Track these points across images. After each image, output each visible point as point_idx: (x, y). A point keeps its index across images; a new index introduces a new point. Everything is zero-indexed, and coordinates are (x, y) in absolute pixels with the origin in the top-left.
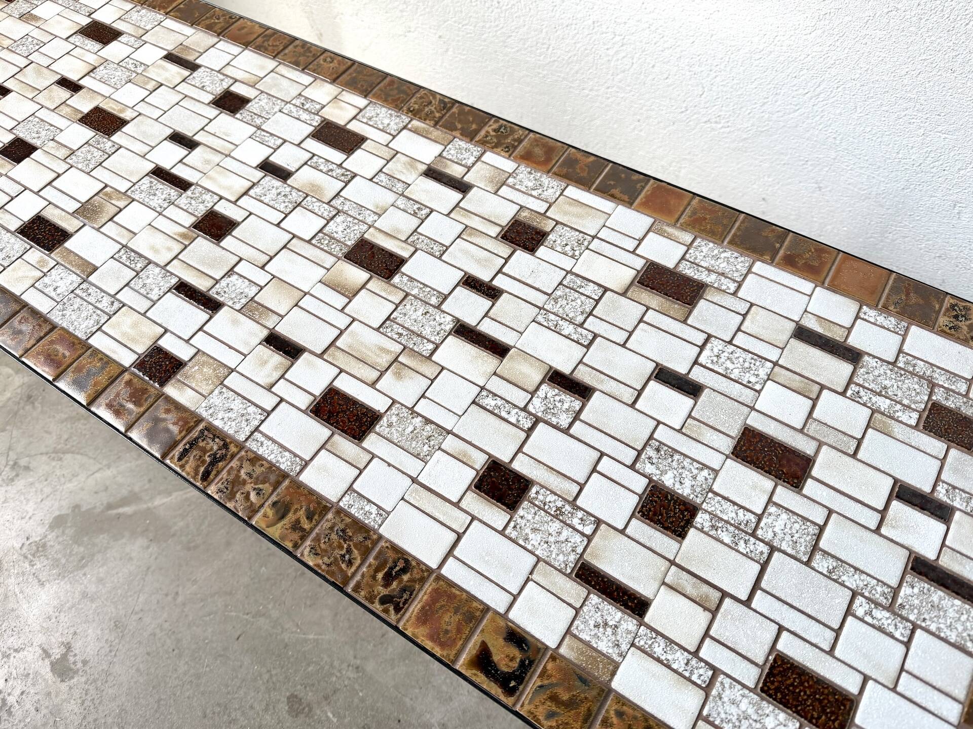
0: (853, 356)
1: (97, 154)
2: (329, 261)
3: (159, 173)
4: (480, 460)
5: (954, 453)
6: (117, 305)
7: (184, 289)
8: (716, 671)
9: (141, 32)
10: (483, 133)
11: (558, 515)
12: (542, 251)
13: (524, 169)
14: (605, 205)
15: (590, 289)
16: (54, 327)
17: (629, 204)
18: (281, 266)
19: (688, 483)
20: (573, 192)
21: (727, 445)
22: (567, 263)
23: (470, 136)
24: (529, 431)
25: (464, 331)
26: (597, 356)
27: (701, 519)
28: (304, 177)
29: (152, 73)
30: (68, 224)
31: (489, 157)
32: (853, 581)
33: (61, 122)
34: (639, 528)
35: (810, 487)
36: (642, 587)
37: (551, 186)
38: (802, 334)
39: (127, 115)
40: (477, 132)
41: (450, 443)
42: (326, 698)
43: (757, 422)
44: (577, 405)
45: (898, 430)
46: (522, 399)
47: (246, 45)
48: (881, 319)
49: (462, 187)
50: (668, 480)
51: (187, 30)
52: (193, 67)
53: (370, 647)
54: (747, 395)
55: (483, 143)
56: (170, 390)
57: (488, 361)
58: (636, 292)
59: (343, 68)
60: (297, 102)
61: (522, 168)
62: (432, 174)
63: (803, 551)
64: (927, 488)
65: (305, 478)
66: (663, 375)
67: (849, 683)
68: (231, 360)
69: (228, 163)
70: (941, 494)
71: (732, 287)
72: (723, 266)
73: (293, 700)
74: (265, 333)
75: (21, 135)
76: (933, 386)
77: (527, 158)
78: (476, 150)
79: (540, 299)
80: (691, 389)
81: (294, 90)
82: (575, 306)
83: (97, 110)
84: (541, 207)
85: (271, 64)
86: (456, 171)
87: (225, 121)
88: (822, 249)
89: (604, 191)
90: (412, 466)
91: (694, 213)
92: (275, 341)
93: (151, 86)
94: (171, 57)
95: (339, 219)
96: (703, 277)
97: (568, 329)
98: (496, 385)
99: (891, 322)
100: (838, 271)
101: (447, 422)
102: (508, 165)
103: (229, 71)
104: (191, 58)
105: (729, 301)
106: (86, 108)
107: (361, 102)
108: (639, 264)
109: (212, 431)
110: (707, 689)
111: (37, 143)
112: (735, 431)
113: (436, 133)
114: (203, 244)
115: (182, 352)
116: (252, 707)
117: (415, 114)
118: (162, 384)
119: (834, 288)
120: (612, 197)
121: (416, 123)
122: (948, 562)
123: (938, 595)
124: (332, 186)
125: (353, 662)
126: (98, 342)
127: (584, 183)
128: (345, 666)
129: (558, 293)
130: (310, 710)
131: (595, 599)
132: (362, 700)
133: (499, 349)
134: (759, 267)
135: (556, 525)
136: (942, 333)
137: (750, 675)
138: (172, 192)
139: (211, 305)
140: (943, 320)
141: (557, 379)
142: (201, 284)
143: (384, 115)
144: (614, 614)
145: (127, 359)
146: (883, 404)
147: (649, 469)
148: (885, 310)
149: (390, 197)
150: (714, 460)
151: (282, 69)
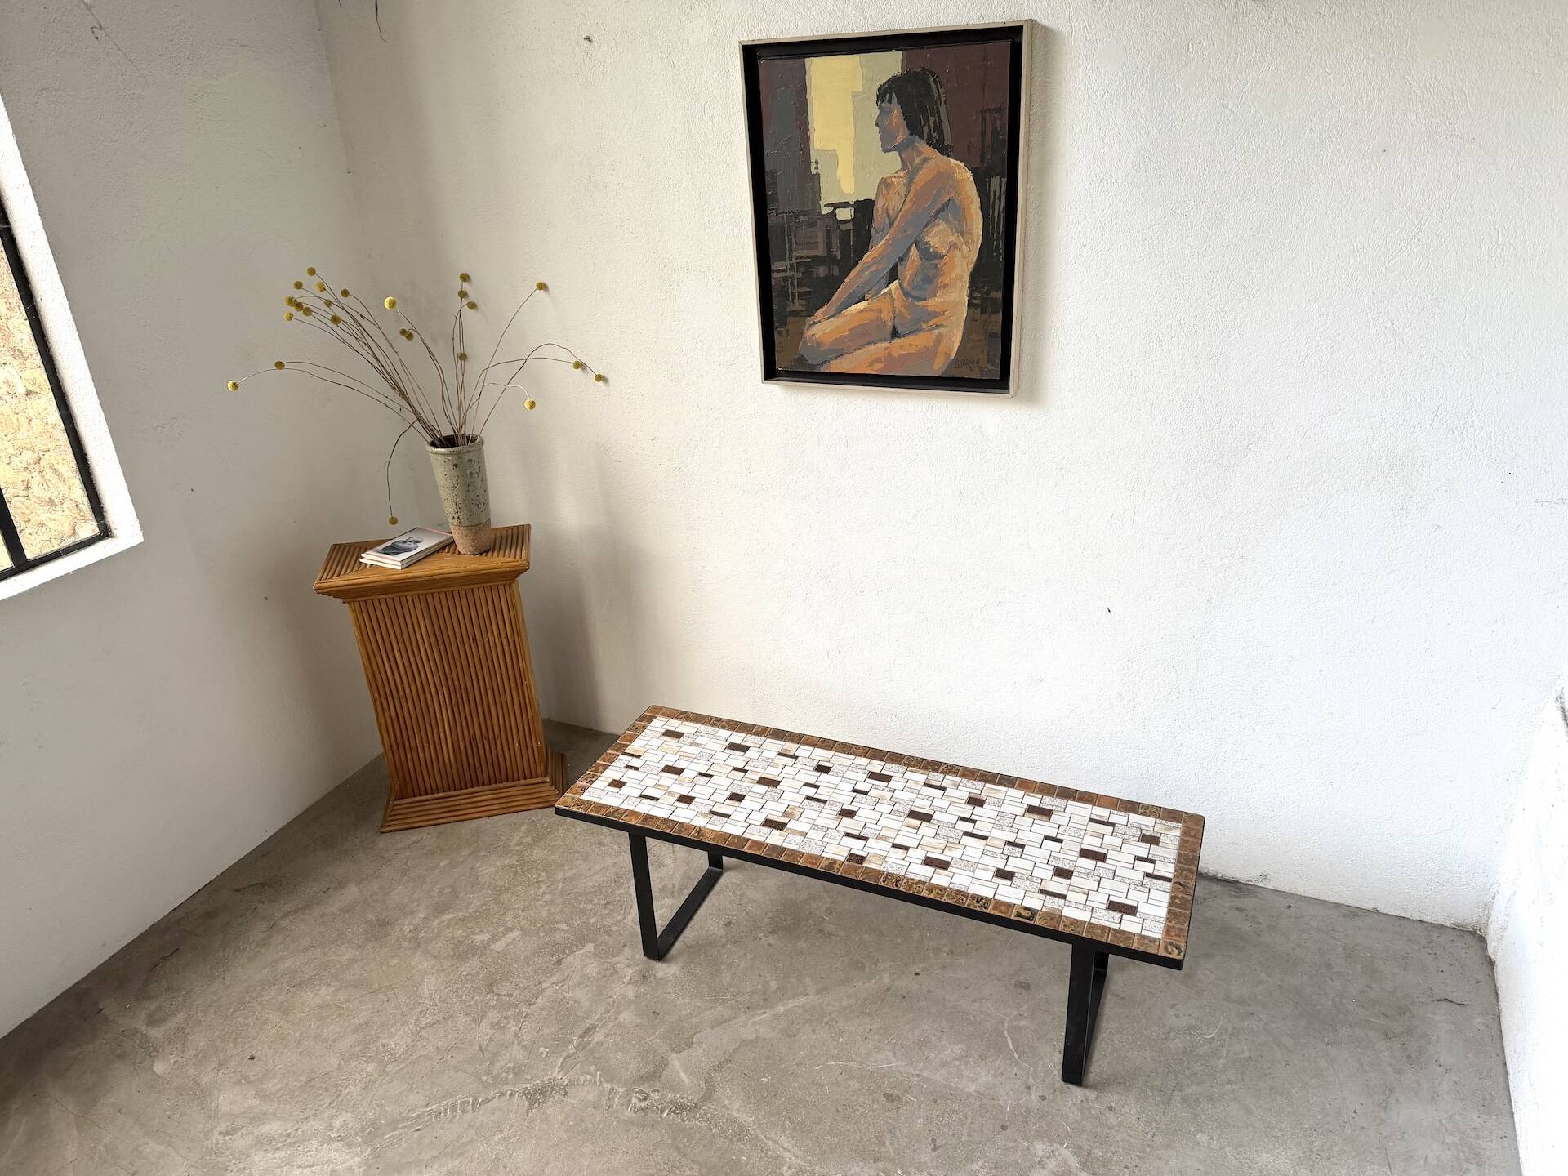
0: (1113, 825)
1: (776, 794)
2: (902, 819)
3: (808, 798)
4: (994, 869)
5: (1152, 846)
6: (825, 844)
7: (848, 835)
8: (1093, 908)
9: (759, 746)
10: (941, 769)
11: (1027, 879)
12: (985, 806)
13: (965, 781)
14: (1005, 789)
15: (1010, 816)
16: (804, 853)
17: (1013, 787)
18: (883, 822)
19: (1067, 865)
20: (988, 785)
21: (1077, 854)
22: (998, 809)
23: (936, 770)
24: (1007, 859)
25: (967, 834)
26: (1020, 835)
27: (1074, 874)
28: (873, 793)
29: (776, 761)
30: (785, 820)
31: (947, 777)
32: (1128, 881)
33: (751, 785)
34: (1055, 878)
35: (1107, 861)
36: (1063, 892)
37: (980, 785)
38: (1092, 820)
39: (779, 779)
40: (939, 768)
41: (979, 866)
42: (906, 1091)
43: (1084, 847)
44: (1021, 850)
45: (1133, 843)
46: (1000, 851)
47: (814, 746)
48: (1119, 813)
49: (944, 789)
50: (1061, 866)
51: (783, 743)
52: (796, 758)
53: (922, 1065)
54: (1080, 840)
55: (942, 772)
56: (865, 865)
57: (984, 842)
58: (1027, 815)
59: (866, 751)
60: (854, 766)
61: (964, 780)
62: (926, 785)
63: (1111, 876)
64: (1146, 857)
65: (932, 882)
66: (1047, 838)
67: (1135, 904)
68: (885, 854)
69: (837, 791)
70: (1150, 857)
71: (1063, 810)
72: (1056, 804)
73: (887, 1095)
74: (891, 844)
75: (734, 791)
76: (1141, 830)
77: (963, 775)
78: (942, 776)
79: (993, 821)
80: (1060, 841)
81: (849, 762)
82: (1007, 822)
83: (761, 778)
84: (979, 792)
85: (832, 753)
86: (938, 784)
87: (824, 776)
88: (1091, 794)
89: (1000, 784)
90: (971, 874)
91: (1039, 788)
92: (895, 846)
93: (781, 766)
94: (780, 754)
95: (897, 805)
96: (1051, 808)
97: (1008, 829)
98: (987, 848)
99: (1123, 813)
100: (1099, 801)
101: (977, 860)
102: (958, 779)
103: (812, 757)
104: (792, 753)
105: (1063, 814)
106: (757, 778)
107: (883, 763)
108: (1025, 806)
109: (893, 875)
110: (1092, 911)
111: (745, 794)
112: (1078, 850)
113: (921, 771)
114: (846, 821)
115: (864, 854)
116: (864, 1103)
117: (909, 765)
118: (861, 863)
119: (1099, 806)
120: (1005, 786)
121: (910, 768)
122: (1156, 873)
123: (1155, 881)
124: (889, 795)
125: (914, 1073)
126: (824, 855)
127: (990, 782)
128: (910, 1075)
129: (998, 818)
130: (899, 1098)
131: (1048, 897)
132: (927, 1089)
133: (986, 838)
134: (1069, 802)
135: (1028, 882)
136: (1141, 814)
137: (1104, 906)
138: (817, 805)
139: (865, 839)
140: (1140, 811)
141: (1009, 843)
142: (857, 833)
143: (894, 767)
144: (1056, 900)
145: (843, 859)
146: (1126, 836)
147: (1053, 864)
148: (1119, 810)
149: (914, 796)
150: (1075, 858)
151: (837, 754)
